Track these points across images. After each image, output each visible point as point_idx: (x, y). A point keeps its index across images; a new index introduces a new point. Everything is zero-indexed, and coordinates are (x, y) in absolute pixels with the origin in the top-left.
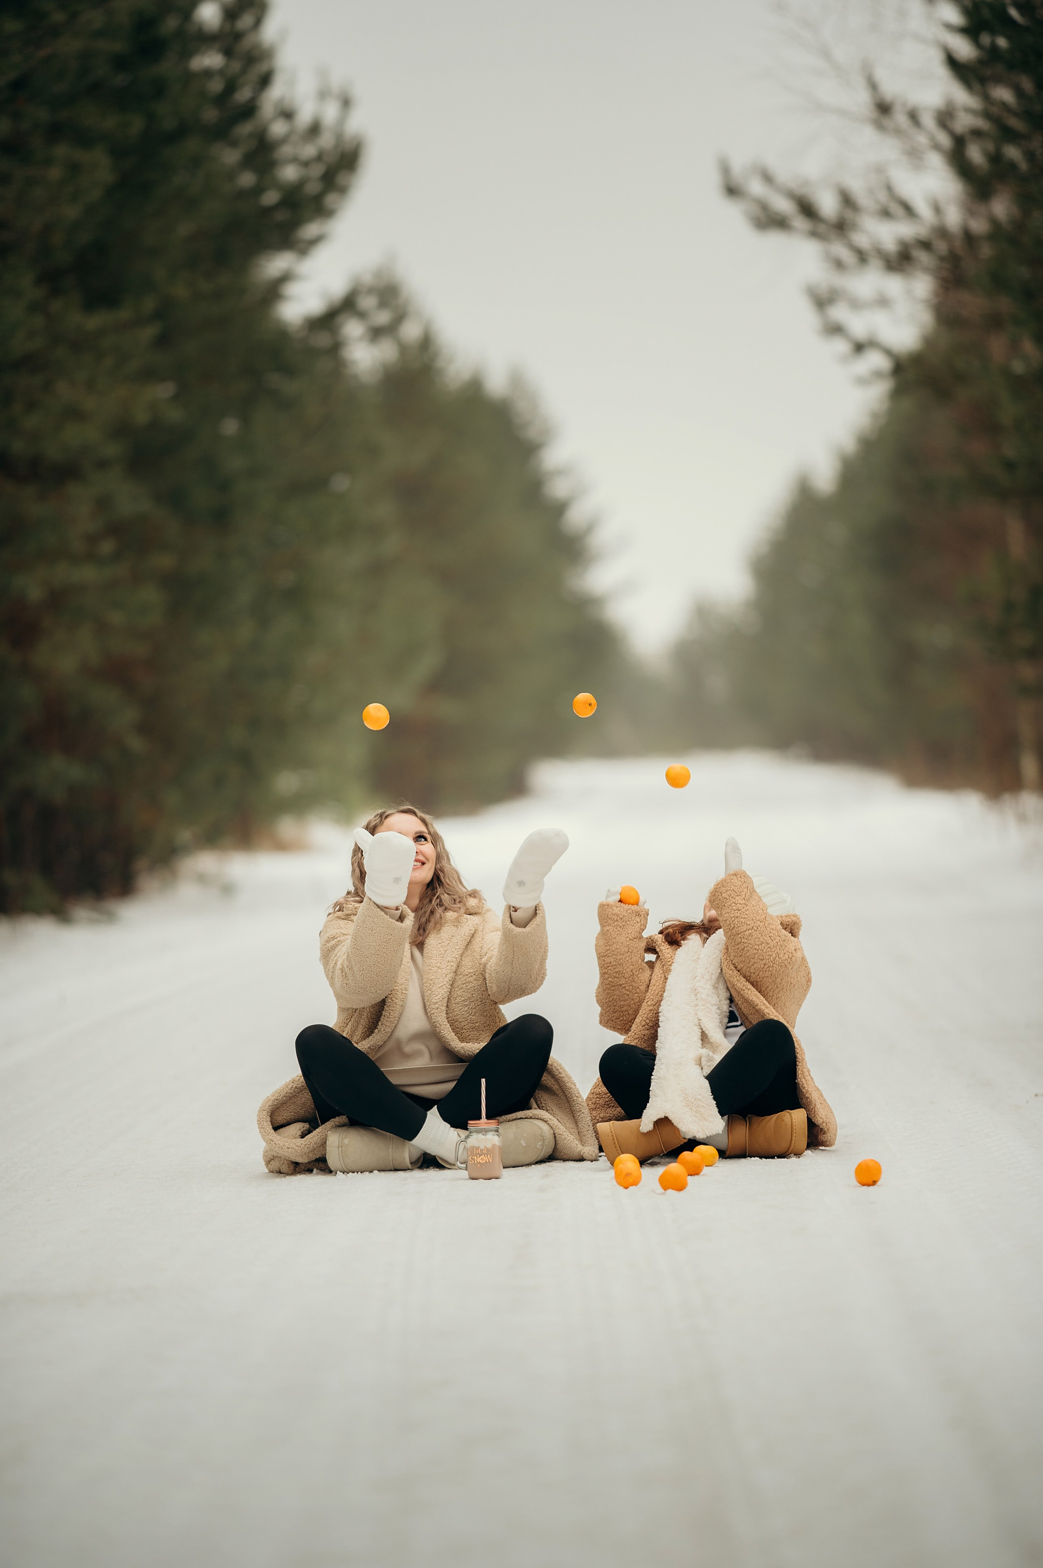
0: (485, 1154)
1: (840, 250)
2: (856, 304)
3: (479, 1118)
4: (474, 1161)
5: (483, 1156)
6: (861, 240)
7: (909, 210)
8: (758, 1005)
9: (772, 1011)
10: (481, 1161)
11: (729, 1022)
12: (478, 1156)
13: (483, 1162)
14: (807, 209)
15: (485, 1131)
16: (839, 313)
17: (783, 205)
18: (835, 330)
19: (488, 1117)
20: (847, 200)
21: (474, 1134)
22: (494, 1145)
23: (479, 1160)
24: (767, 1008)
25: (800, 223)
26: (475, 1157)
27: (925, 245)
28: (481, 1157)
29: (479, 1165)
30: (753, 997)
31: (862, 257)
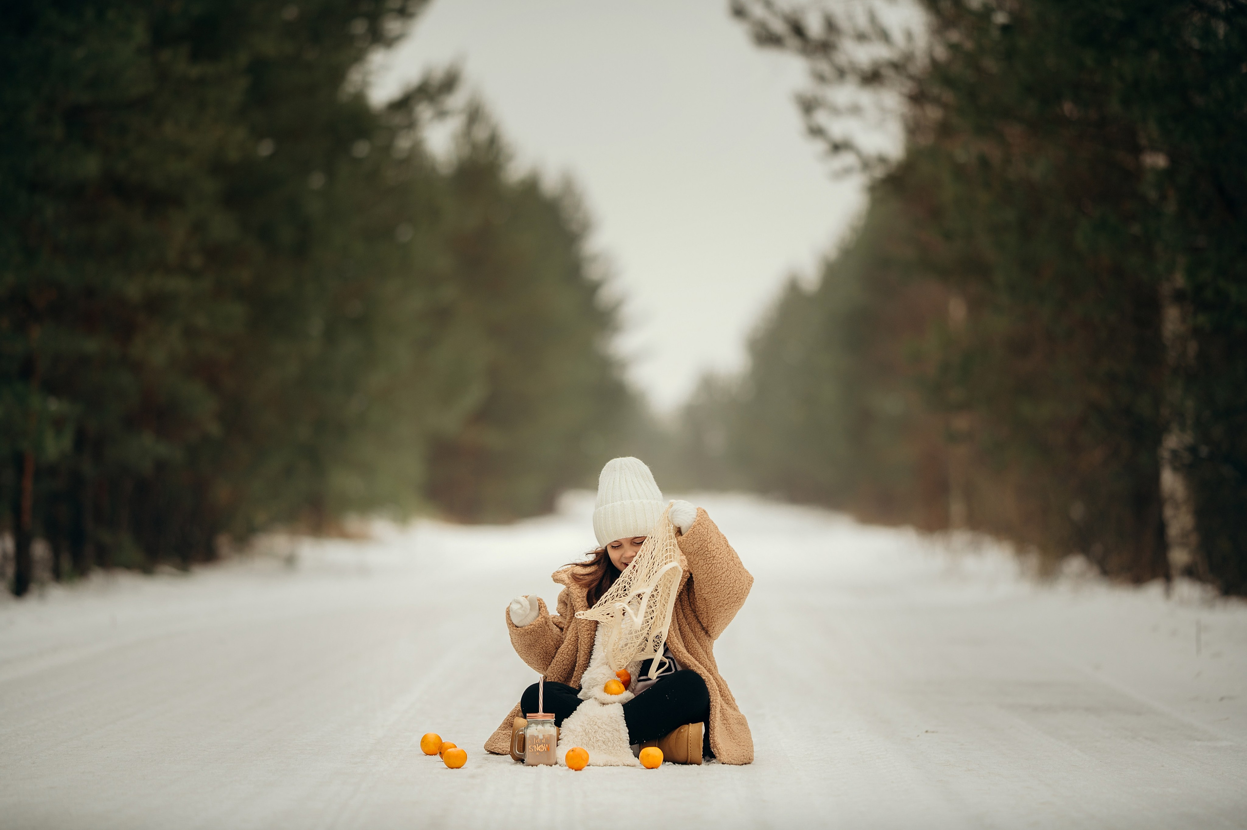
0: (543, 743)
1: (824, 66)
2: (836, 111)
3: (537, 711)
4: (534, 750)
5: (542, 745)
6: (841, 58)
7: (885, 36)
8: (690, 666)
9: (704, 671)
10: (540, 750)
11: (640, 676)
12: (537, 745)
13: (542, 751)
14: (798, 30)
15: (543, 723)
16: (821, 118)
17: (778, 26)
18: (816, 132)
19: (544, 712)
20: (831, 25)
21: (533, 725)
22: (551, 735)
23: (538, 749)
24: (699, 668)
25: (793, 41)
26: (535, 746)
27: (897, 66)
28: (541, 746)
29: (538, 754)
30: (685, 659)
31: (841, 73)
